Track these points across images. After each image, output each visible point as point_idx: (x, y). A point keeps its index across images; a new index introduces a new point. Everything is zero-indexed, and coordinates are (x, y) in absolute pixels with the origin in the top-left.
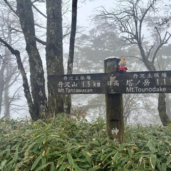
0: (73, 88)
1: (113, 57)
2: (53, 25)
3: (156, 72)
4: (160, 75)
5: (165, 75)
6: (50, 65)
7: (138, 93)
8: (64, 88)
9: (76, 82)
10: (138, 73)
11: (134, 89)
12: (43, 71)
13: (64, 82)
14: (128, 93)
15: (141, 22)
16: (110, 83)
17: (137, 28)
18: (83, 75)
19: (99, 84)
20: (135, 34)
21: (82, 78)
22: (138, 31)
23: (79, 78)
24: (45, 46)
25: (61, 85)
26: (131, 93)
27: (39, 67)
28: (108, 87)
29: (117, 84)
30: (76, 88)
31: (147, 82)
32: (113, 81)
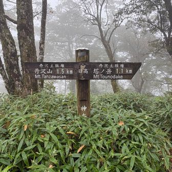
0: (48, 74)
1: (83, 48)
2: (23, 5)
3: (117, 63)
4: (119, 66)
5: (122, 66)
6: (23, 44)
7: (102, 79)
8: (41, 74)
9: (51, 69)
10: (103, 64)
11: (100, 77)
12: (16, 50)
13: (40, 69)
14: (95, 79)
15: (102, 6)
16: (81, 71)
17: (98, 12)
18: (57, 63)
19: (71, 72)
20: (96, 16)
21: (57, 66)
22: (99, 14)
23: (54, 66)
24: (16, 25)
25: (37, 72)
26: (98, 79)
27: (12, 46)
28: (79, 74)
29: (86, 71)
30: (51, 75)
31: (109, 71)
32: (83, 70)
